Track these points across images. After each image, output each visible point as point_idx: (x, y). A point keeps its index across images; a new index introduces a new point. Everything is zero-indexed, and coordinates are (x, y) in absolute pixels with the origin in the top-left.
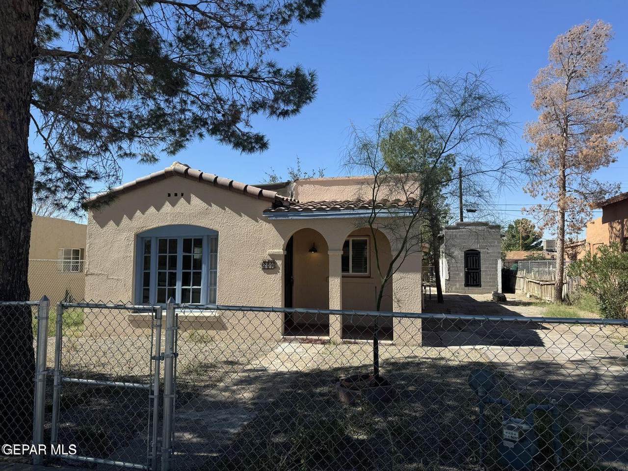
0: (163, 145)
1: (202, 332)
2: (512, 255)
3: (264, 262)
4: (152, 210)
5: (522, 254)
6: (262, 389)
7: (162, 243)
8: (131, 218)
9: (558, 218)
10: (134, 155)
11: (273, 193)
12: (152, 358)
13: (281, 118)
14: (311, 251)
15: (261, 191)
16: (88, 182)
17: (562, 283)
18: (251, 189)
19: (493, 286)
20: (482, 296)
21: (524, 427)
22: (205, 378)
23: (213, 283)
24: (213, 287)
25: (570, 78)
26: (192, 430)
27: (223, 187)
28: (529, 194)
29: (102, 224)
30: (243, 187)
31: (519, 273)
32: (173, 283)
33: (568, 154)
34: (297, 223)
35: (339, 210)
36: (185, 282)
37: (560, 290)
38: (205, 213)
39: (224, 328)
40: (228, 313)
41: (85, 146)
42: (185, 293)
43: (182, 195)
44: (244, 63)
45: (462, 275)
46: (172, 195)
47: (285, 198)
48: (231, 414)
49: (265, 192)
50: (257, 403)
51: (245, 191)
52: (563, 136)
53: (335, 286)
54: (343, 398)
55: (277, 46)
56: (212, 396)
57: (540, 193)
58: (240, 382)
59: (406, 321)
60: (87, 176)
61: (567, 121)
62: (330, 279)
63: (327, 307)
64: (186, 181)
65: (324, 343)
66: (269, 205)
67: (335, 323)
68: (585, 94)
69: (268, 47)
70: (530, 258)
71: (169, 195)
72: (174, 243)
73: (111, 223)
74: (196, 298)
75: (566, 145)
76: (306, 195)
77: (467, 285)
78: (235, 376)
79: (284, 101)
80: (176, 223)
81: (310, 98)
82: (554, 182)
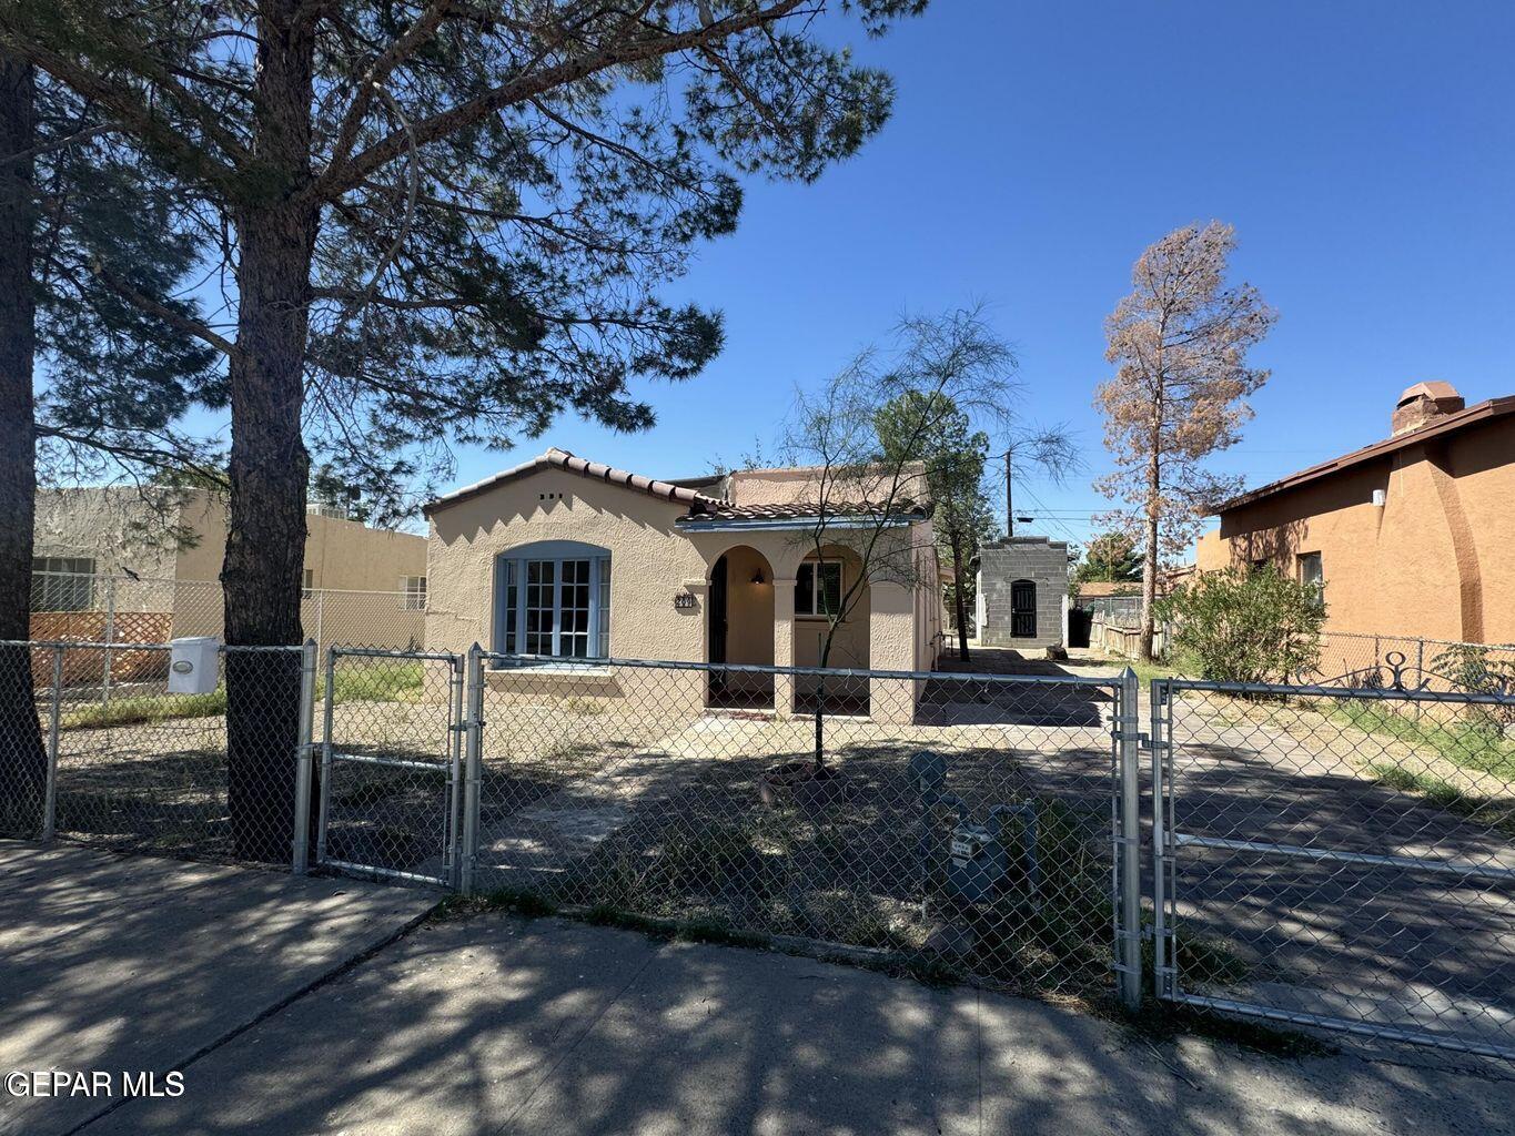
0: (522, 424)
1: (588, 699)
2: (1090, 589)
3: (678, 598)
4: (518, 518)
5: (1110, 587)
6: (654, 782)
7: (533, 569)
8: (488, 531)
9: (1148, 530)
10: (480, 440)
11: (691, 493)
12: (451, 728)
13: (677, 379)
14: (754, 581)
15: (673, 490)
16: (399, 479)
17: (1151, 632)
18: (657, 486)
19: (1055, 636)
20: (1032, 652)
21: (983, 838)
22: (576, 764)
23: (604, 628)
24: (604, 635)
25: (1168, 312)
26: (533, 835)
27: (617, 483)
28: (1101, 494)
29: (449, 540)
30: (647, 484)
31: (1095, 615)
32: (548, 627)
33: (1163, 430)
34: (727, 537)
35: (789, 517)
36: (566, 626)
37: (1148, 643)
38: (593, 524)
39: (619, 693)
40: (627, 671)
41: (407, 425)
42: (565, 641)
43: (561, 496)
44: (624, 301)
45: (1008, 619)
46: (547, 496)
47: (711, 500)
48: (599, 814)
49: (680, 491)
50: (640, 803)
51: (649, 491)
52: (1155, 403)
53: (783, 635)
54: (765, 797)
55: (670, 275)
56: (580, 790)
57: (1119, 492)
58: (627, 772)
59: (891, 684)
60: (395, 471)
61: (1161, 379)
62: (776, 623)
63: (772, 663)
64: (566, 476)
65: (766, 719)
66: (684, 511)
67: (784, 688)
68: (1195, 336)
69: (657, 276)
70: (1120, 594)
71: (542, 497)
72: (549, 567)
73: (462, 537)
74: (581, 652)
75: (1160, 418)
76: (749, 495)
77: (1015, 634)
78: (623, 764)
79: (681, 355)
80: (552, 538)
81: (716, 351)
82: (1141, 475)
